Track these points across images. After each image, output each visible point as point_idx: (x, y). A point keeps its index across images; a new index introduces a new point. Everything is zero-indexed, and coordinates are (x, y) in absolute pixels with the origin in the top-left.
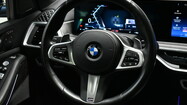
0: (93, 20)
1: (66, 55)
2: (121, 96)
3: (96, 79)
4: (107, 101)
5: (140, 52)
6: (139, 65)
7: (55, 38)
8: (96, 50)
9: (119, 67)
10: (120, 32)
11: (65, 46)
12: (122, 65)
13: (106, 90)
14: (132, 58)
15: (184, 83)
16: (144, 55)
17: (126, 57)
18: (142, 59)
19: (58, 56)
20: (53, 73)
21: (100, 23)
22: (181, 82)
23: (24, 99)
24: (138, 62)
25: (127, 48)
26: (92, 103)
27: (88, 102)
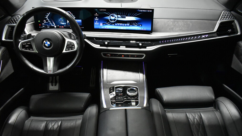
0: (47, 21)
1: (31, 47)
2: (68, 67)
3: (52, 59)
4: (60, 71)
5: (75, 42)
6: (75, 49)
7: (22, 36)
8: (49, 43)
9: (64, 51)
10: (65, 28)
11: (29, 42)
12: (66, 50)
13: (59, 64)
14: (70, 46)
15: (103, 54)
16: (77, 43)
17: (68, 45)
18: (76, 46)
19: (26, 48)
20: (24, 59)
21: (52, 23)
22: (102, 54)
23: (11, 73)
24: (74, 48)
25: (67, 40)
26: (52, 73)
27: (49, 73)
